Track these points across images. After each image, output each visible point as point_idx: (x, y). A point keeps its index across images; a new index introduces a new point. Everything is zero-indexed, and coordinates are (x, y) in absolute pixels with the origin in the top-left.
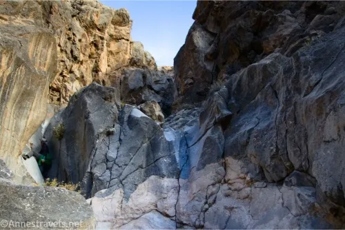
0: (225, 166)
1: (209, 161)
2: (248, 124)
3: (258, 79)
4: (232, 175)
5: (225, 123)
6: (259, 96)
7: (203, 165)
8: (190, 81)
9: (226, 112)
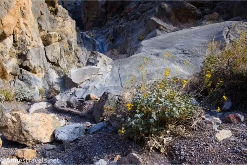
0: (113, 51)
1: (110, 49)
2: (118, 42)
3: (121, 30)
4: (115, 53)
5: (113, 40)
6: (121, 34)
7: (108, 50)
8: (96, 16)
9: (113, 38)
